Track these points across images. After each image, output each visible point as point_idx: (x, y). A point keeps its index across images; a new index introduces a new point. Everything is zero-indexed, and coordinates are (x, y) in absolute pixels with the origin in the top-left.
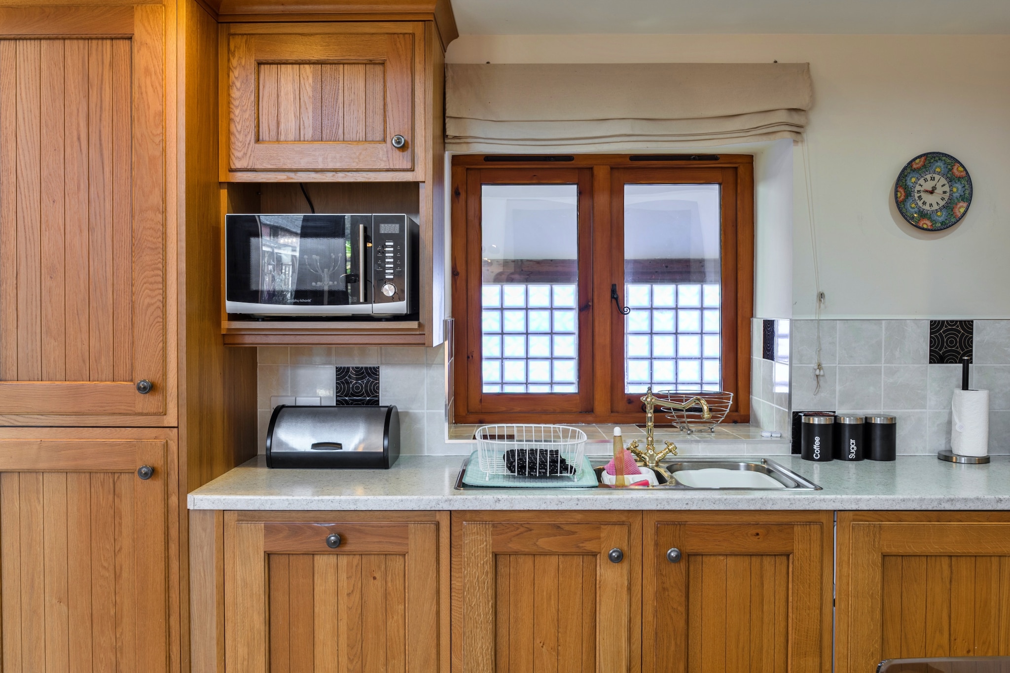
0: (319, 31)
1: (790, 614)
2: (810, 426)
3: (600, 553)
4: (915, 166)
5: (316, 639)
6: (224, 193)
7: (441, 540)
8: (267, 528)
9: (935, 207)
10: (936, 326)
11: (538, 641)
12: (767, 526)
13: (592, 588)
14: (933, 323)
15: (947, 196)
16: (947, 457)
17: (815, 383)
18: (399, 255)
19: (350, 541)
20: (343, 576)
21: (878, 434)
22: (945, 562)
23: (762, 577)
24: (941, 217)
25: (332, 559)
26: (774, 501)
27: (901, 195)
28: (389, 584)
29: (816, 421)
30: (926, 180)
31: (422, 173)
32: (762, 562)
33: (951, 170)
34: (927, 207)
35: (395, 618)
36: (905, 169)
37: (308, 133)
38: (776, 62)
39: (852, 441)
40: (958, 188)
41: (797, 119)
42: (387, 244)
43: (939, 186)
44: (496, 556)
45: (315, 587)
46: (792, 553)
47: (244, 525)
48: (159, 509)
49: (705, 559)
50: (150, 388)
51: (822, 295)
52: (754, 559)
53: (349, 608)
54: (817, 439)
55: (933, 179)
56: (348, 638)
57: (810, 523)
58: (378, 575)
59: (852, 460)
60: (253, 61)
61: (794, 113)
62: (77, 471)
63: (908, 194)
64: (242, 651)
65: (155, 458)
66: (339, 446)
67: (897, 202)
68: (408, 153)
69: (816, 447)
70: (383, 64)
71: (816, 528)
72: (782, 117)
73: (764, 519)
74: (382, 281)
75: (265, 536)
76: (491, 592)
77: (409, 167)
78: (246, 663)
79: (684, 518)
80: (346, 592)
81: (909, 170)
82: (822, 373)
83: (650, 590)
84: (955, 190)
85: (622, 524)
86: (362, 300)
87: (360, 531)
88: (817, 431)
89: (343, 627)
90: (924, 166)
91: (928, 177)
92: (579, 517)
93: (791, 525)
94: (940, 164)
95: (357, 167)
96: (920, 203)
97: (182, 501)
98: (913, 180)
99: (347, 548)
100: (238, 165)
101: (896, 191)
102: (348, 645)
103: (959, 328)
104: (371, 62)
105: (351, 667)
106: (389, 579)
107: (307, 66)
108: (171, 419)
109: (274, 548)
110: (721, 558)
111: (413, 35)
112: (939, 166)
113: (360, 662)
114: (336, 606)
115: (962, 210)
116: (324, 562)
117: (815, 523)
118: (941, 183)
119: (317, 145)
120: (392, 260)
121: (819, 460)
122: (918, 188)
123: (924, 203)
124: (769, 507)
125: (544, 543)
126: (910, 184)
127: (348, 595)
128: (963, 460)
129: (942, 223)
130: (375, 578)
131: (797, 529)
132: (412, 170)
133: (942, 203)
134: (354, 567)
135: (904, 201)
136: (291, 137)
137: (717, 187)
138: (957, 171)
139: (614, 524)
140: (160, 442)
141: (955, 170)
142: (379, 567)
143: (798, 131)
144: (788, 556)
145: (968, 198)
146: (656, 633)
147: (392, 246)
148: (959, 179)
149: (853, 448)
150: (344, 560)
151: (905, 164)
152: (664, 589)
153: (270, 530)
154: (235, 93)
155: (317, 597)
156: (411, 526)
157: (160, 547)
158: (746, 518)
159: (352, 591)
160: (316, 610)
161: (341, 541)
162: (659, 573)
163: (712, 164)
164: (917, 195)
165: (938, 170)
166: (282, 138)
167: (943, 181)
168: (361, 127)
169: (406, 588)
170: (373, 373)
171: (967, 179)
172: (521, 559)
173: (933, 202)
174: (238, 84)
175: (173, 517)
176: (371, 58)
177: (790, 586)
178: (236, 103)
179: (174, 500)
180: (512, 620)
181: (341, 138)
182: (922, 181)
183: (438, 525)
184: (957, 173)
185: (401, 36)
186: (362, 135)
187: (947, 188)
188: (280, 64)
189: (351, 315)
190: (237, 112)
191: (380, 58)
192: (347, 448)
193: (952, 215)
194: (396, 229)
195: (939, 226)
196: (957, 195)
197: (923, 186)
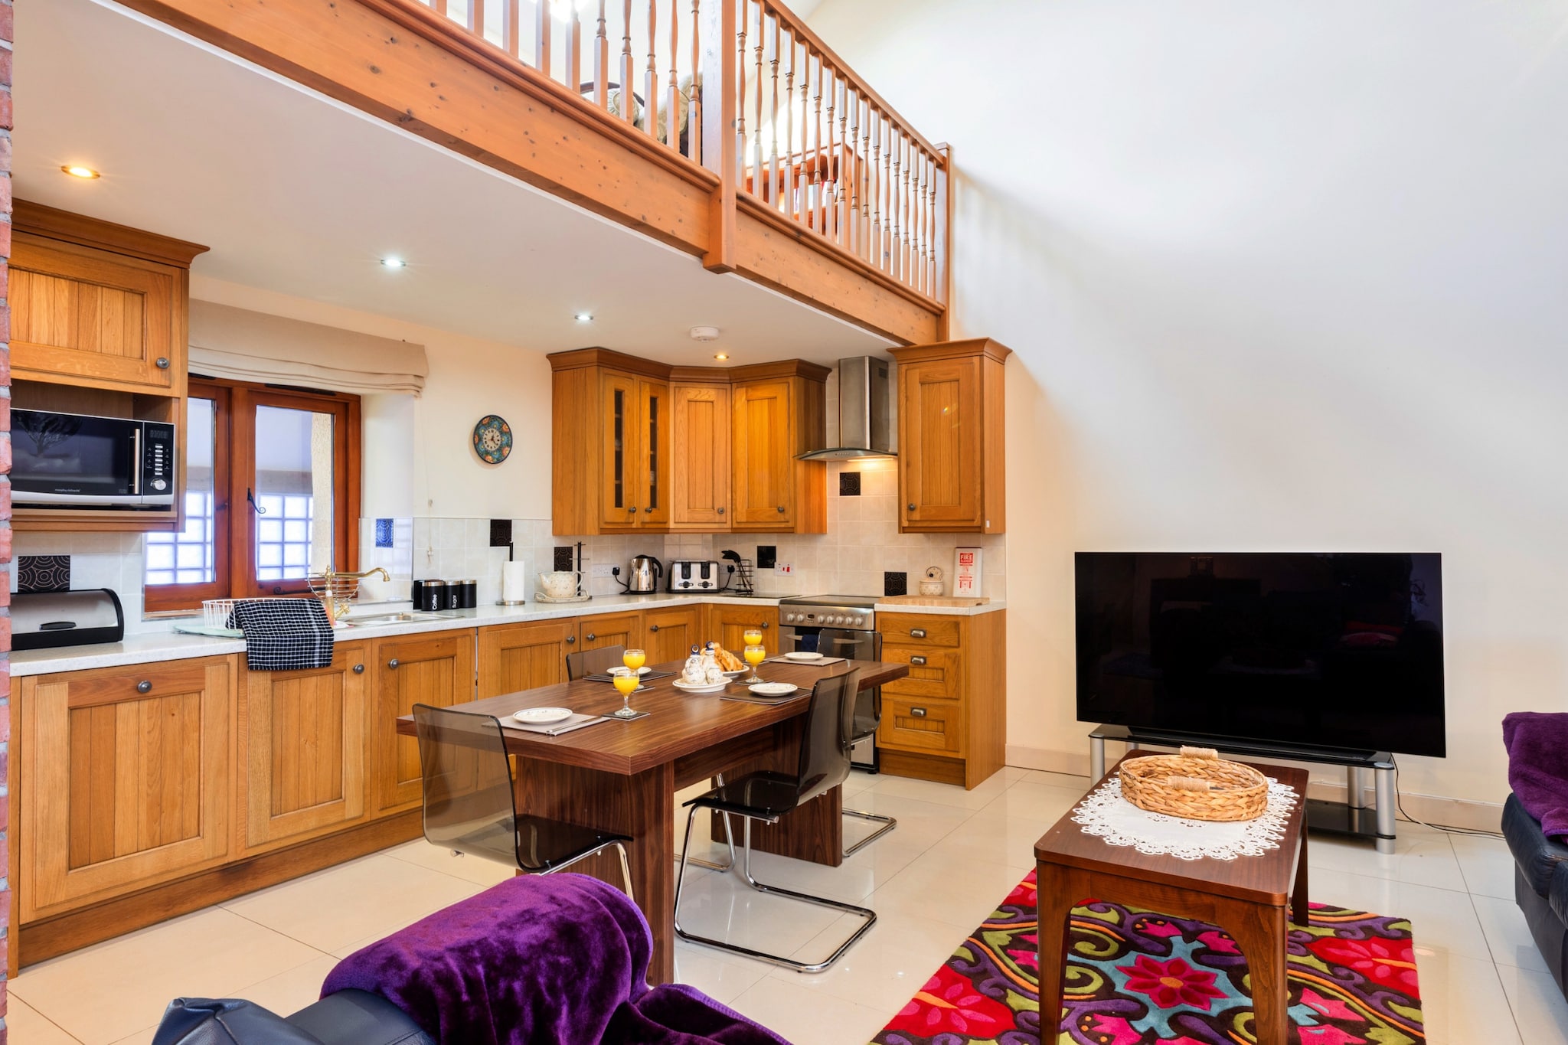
0: (77, 252)
1: (455, 693)
2: (428, 589)
3: (346, 670)
4: (483, 423)
5: (117, 776)
7: (231, 676)
8: (71, 686)
9: (494, 449)
10: (493, 523)
11: (302, 740)
12: (443, 640)
13: (340, 696)
14: (492, 521)
15: (499, 443)
16: (503, 604)
17: (427, 560)
18: (167, 456)
19: (157, 686)
20: (144, 718)
21: (467, 591)
23: (439, 672)
24: (496, 455)
25: (134, 705)
27: (477, 440)
28: (186, 717)
29: (433, 584)
30: (489, 432)
31: (174, 391)
32: (439, 663)
33: (501, 427)
34: (489, 449)
35: (191, 744)
36: (478, 425)
37: (63, 341)
38: (404, 341)
39: (454, 596)
40: (505, 439)
41: (418, 382)
42: (157, 447)
43: (495, 436)
44: (273, 682)
45: (118, 731)
46: (456, 655)
47: (46, 684)
49: (409, 665)
51: (431, 502)
52: (435, 662)
53: (150, 744)
54: (435, 596)
55: (492, 431)
56: (148, 768)
57: (465, 636)
58: (176, 713)
59: (454, 609)
61: (418, 379)
63: (480, 440)
64: (42, 800)
66: (74, 624)
67: (474, 444)
68: (165, 373)
69: (434, 601)
70: (142, 294)
71: (468, 638)
72: (412, 380)
73: (440, 636)
74: (151, 476)
75: (70, 694)
76: (269, 709)
77: (165, 384)
78: (46, 811)
79: (397, 640)
80: (147, 730)
81: (480, 425)
82: (432, 553)
83: (376, 692)
84: (503, 439)
85: (360, 648)
86: (137, 492)
87: (163, 678)
88: (433, 590)
89: (143, 760)
90: (488, 423)
91: (490, 430)
93: (455, 638)
94: (496, 423)
95: (117, 378)
96: (486, 446)
98: (482, 431)
99: (153, 693)
101: (474, 437)
102: (148, 775)
103: (505, 524)
104: (131, 291)
105: (150, 792)
106: (186, 713)
107: (63, 281)
109: (78, 702)
110: (417, 664)
112: (496, 424)
113: (159, 786)
114: (137, 743)
115: (507, 452)
116: (126, 709)
117: (467, 635)
118: (496, 434)
119: (72, 353)
120: (161, 460)
121: (436, 610)
122: (485, 436)
123: (488, 446)
126: (480, 433)
127: (149, 732)
128: (512, 603)
129: (497, 459)
130: (173, 715)
131: (459, 640)
132: (167, 387)
133: (497, 446)
134: (155, 710)
135: (478, 444)
137: (329, 416)
138: (505, 428)
139: (355, 649)
142: (178, 705)
143: (418, 389)
144: (453, 657)
145: (510, 445)
146: (381, 719)
147: (161, 449)
148: (506, 433)
149: (455, 601)
150: (145, 705)
151: (477, 422)
152: (386, 689)
153: (74, 688)
155: (118, 740)
158: (431, 637)
159: (153, 729)
160: (118, 751)
162: (382, 678)
163: (331, 398)
164: (484, 441)
165: (495, 426)
167: (498, 433)
168: (120, 342)
169: (202, 720)
170: (64, 562)
171: (510, 434)
173: (492, 446)
176: (131, 288)
177: (455, 675)
180: (284, 728)
181: (98, 350)
182: (487, 432)
184: (505, 430)
185: (161, 276)
186: (120, 351)
187: (499, 438)
188: (33, 272)
189: (110, 504)
191: (139, 289)
192: (79, 626)
193: (502, 454)
194: (164, 435)
195: (495, 460)
196: (505, 443)
197: (488, 435)
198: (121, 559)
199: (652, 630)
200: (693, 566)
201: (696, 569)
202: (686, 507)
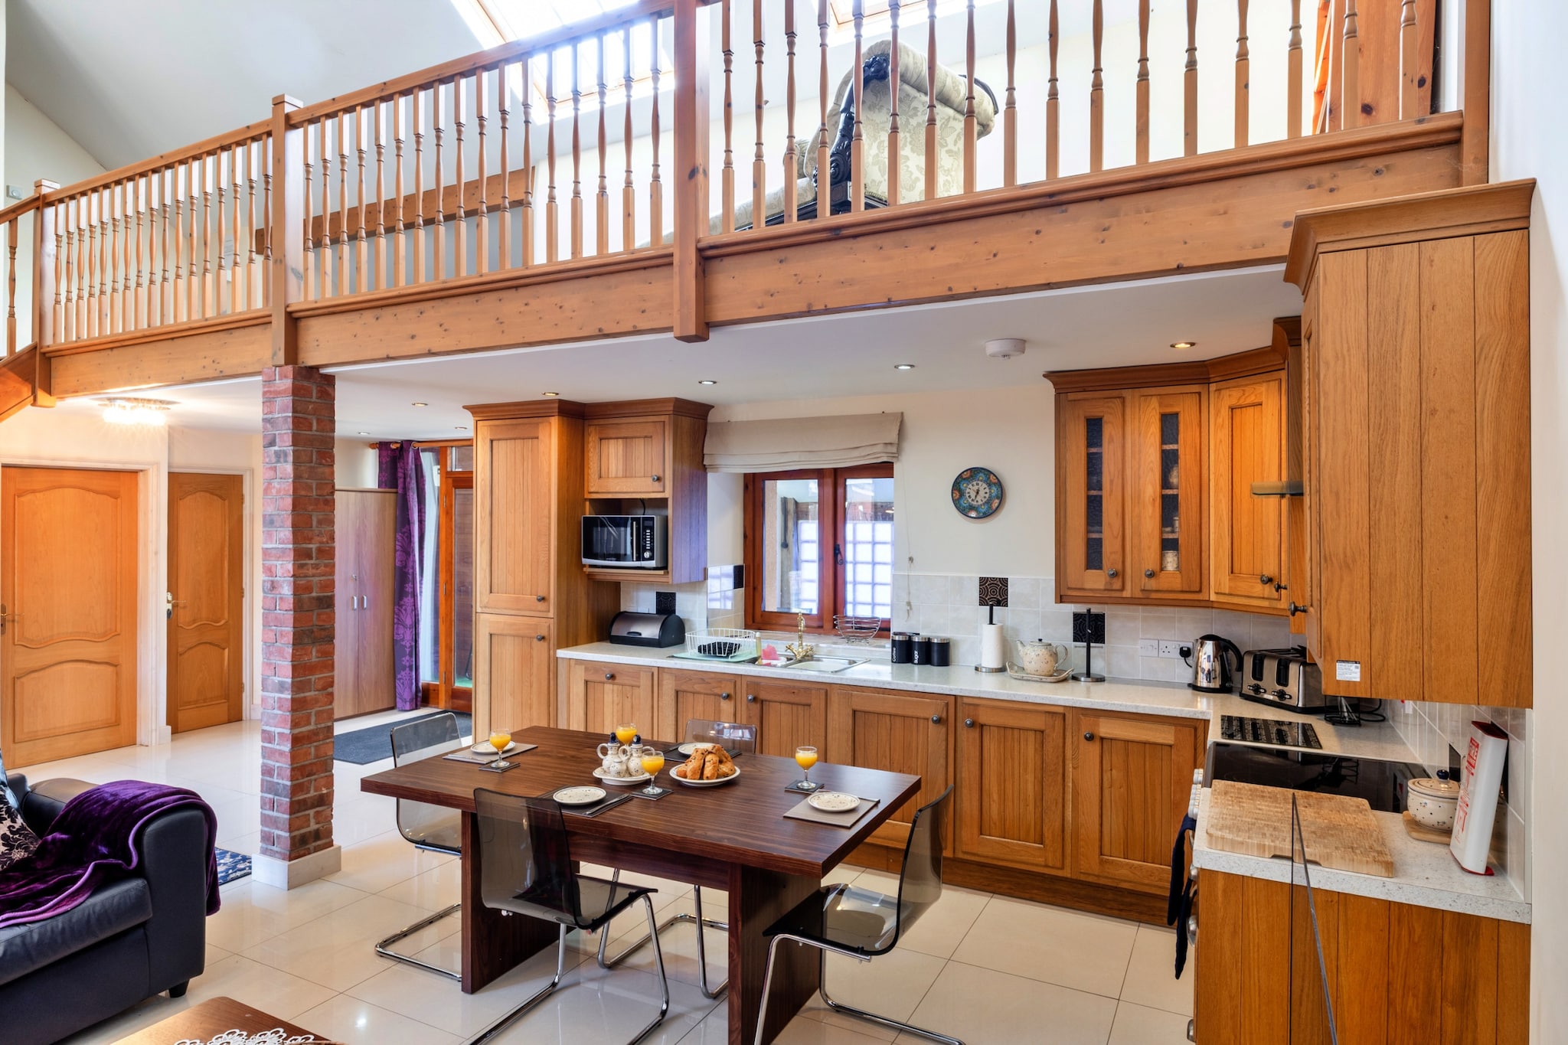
1: (811, 738)
4: (964, 477)
6: (587, 503)
8: (585, 668)
9: (980, 503)
10: (983, 581)
14: (981, 579)
15: (987, 496)
17: (907, 614)
18: (652, 537)
19: (617, 678)
20: (616, 694)
21: (935, 649)
22: (888, 717)
23: (798, 716)
24: (984, 509)
25: (610, 686)
26: (800, 676)
27: (957, 495)
28: (634, 701)
30: (973, 485)
31: (668, 494)
32: (798, 708)
33: (989, 478)
34: (974, 503)
36: (958, 478)
37: (620, 474)
38: (883, 412)
39: (916, 652)
40: (994, 490)
42: (647, 531)
43: (981, 489)
44: (677, 692)
45: (605, 698)
46: (811, 704)
47: (577, 666)
48: (546, 655)
49: (771, 703)
50: (543, 599)
51: (911, 559)
53: (618, 711)
55: (978, 484)
58: (629, 696)
59: (916, 664)
60: (597, 437)
61: (888, 446)
62: (518, 636)
63: (962, 494)
65: (544, 633)
66: (640, 634)
67: (954, 500)
68: (662, 483)
69: (894, 654)
70: (652, 437)
74: (645, 550)
75: (584, 672)
77: (662, 490)
81: (960, 479)
84: (992, 491)
88: (897, 644)
90: (971, 476)
91: (975, 483)
92: (713, 675)
93: (810, 690)
94: (981, 474)
96: (970, 500)
97: (555, 653)
98: (965, 485)
99: (616, 681)
100: (592, 490)
101: (953, 493)
103: (999, 583)
104: (646, 437)
106: (633, 698)
107: (620, 440)
108: (551, 614)
109: (588, 679)
111: (664, 422)
112: (981, 476)
115: (999, 505)
116: (608, 687)
118: (983, 487)
119: (624, 479)
120: (649, 538)
122: (968, 490)
123: (972, 500)
124: (797, 678)
125: (697, 687)
126: (962, 487)
127: (617, 704)
129: (984, 513)
131: (813, 692)
132: (664, 492)
133: (984, 500)
134: (620, 691)
135: (959, 499)
136: (614, 476)
138: (993, 479)
140: (547, 625)
141: (991, 478)
142: (631, 692)
143: (893, 455)
144: (809, 706)
145: (1001, 496)
147: (649, 532)
148: (995, 484)
150: (615, 687)
151: (957, 475)
153: (585, 670)
154: (591, 455)
156: (642, 673)
157: (546, 674)
159: (619, 703)
161: (613, 677)
162: (748, 707)
164: (967, 495)
165: (981, 478)
166: (610, 476)
167: (985, 485)
168: (642, 469)
170: (673, 595)
171: (1000, 485)
172: (689, 694)
173: (978, 499)
174: (592, 450)
175: (552, 659)
176: (646, 434)
177: (811, 723)
178: (591, 459)
179: (552, 652)
181: (634, 475)
182: (970, 486)
183: (653, 674)
184: (994, 481)
185: (659, 423)
186: (642, 474)
187: (987, 490)
188: (610, 439)
190: (591, 463)
191: (649, 435)
192: (643, 636)
193: (990, 507)
194: (651, 523)
195: (981, 514)
196: (994, 494)
197: (970, 489)
198: (697, 596)
199: (1086, 738)
200: (1266, 662)
201: (1270, 668)
202: (1227, 570)
